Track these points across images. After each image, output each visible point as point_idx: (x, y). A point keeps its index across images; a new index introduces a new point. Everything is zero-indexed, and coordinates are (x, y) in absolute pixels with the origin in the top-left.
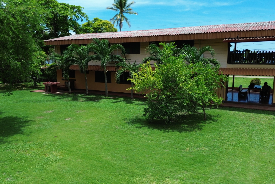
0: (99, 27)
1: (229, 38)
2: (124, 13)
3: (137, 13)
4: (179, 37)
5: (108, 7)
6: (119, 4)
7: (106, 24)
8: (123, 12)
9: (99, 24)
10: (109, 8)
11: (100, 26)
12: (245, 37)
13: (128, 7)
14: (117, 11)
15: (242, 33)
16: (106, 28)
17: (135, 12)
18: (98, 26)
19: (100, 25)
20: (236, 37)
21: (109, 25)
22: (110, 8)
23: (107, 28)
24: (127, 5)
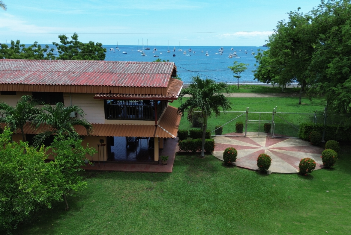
1: (100, 93)
4: (39, 87)
12: (118, 93)
15: (114, 89)
20: (109, 93)
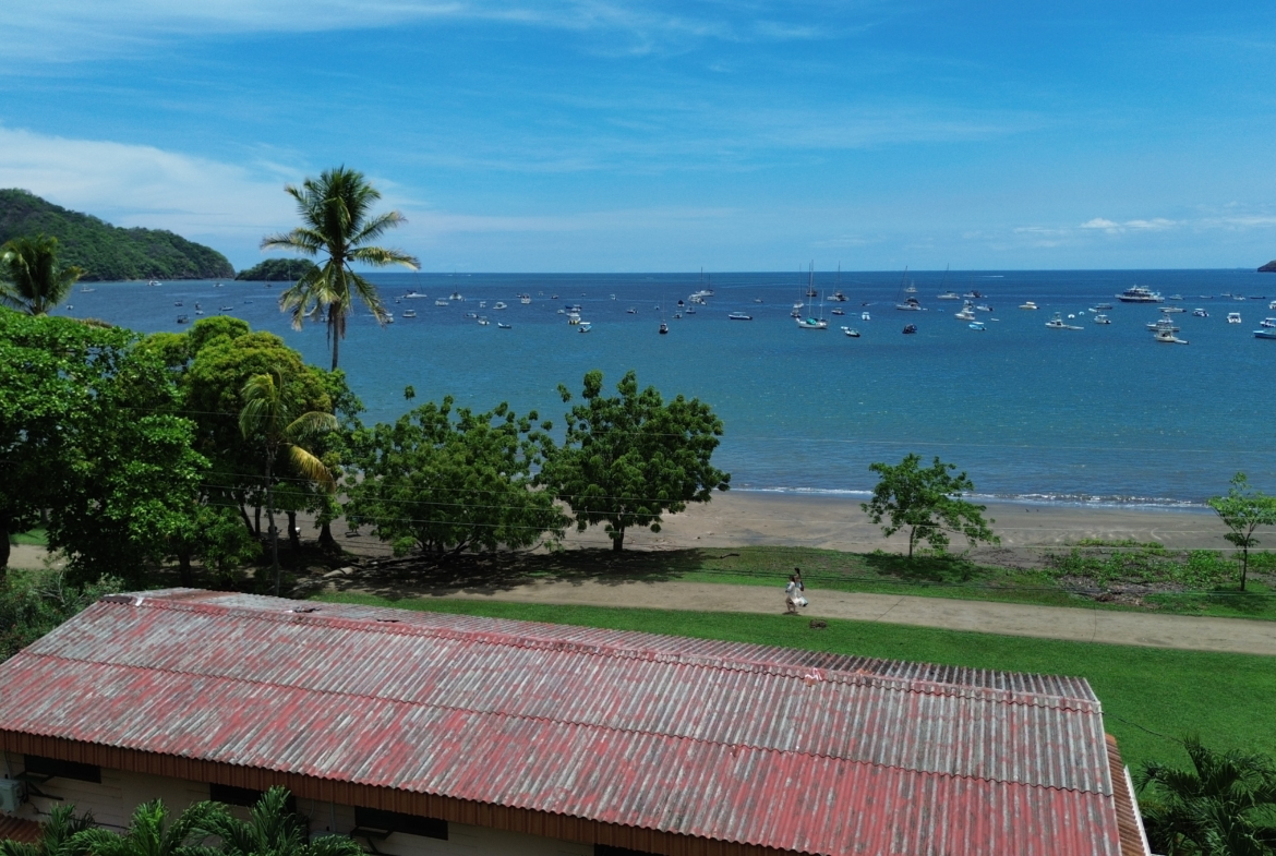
0: (224, 375)
2: (350, 259)
3: (412, 256)
5: (269, 238)
6: (322, 219)
7: (260, 364)
8: (345, 255)
9: (226, 358)
10: (276, 242)
11: (232, 373)
13: (370, 231)
14: (315, 252)
16: (262, 387)
17: (405, 256)
18: (218, 373)
19: (228, 366)
21: (278, 368)
22: (276, 238)
23: (268, 387)
24: (362, 227)
